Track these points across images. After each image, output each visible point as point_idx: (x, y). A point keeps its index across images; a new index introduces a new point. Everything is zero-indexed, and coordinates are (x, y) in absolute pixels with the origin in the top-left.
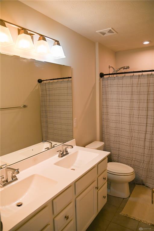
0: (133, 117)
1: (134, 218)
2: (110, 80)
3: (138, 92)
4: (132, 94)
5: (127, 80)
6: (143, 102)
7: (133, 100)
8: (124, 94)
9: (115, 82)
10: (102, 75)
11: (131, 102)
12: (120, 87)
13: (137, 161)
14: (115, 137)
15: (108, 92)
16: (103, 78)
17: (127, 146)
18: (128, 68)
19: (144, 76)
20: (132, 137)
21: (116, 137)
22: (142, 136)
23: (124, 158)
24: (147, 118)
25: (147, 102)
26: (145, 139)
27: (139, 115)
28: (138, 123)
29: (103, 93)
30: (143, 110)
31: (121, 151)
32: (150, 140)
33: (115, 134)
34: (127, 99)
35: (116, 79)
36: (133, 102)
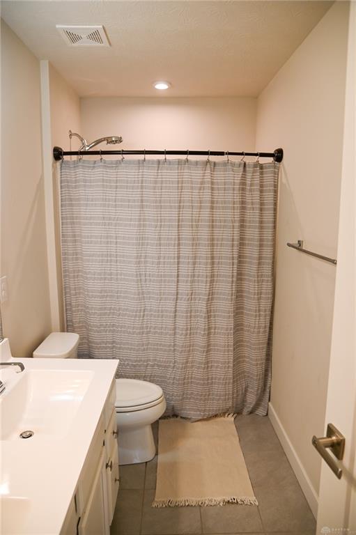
0: (146, 262)
1: (187, 504)
2: (84, 167)
3: (156, 202)
4: (142, 207)
5: (128, 171)
6: (169, 226)
7: (144, 220)
8: (122, 206)
9: (98, 173)
10: (58, 154)
11: (140, 225)
12: (111, 187)
13: (158, 366)
14: (101, 314)
15: (79, 200)
16: (61, 161)
17: (134, 333)
18: (119, 140)
19: (170, 162)
20: (144, 312)
21: (105, 314)
22: (170, 305)
23: (128, 364)
24: (178, 263)
25: (178, 225)
26: (176, 311)
27: (159, 258)
28: (158, 276)
29: (65, 203)
30: (169, 244)
31: (120, 348)
32: (187, 312)
33: (101, 309)
34: (131, 219)
35: (99, 166)
36: (144, 226)
